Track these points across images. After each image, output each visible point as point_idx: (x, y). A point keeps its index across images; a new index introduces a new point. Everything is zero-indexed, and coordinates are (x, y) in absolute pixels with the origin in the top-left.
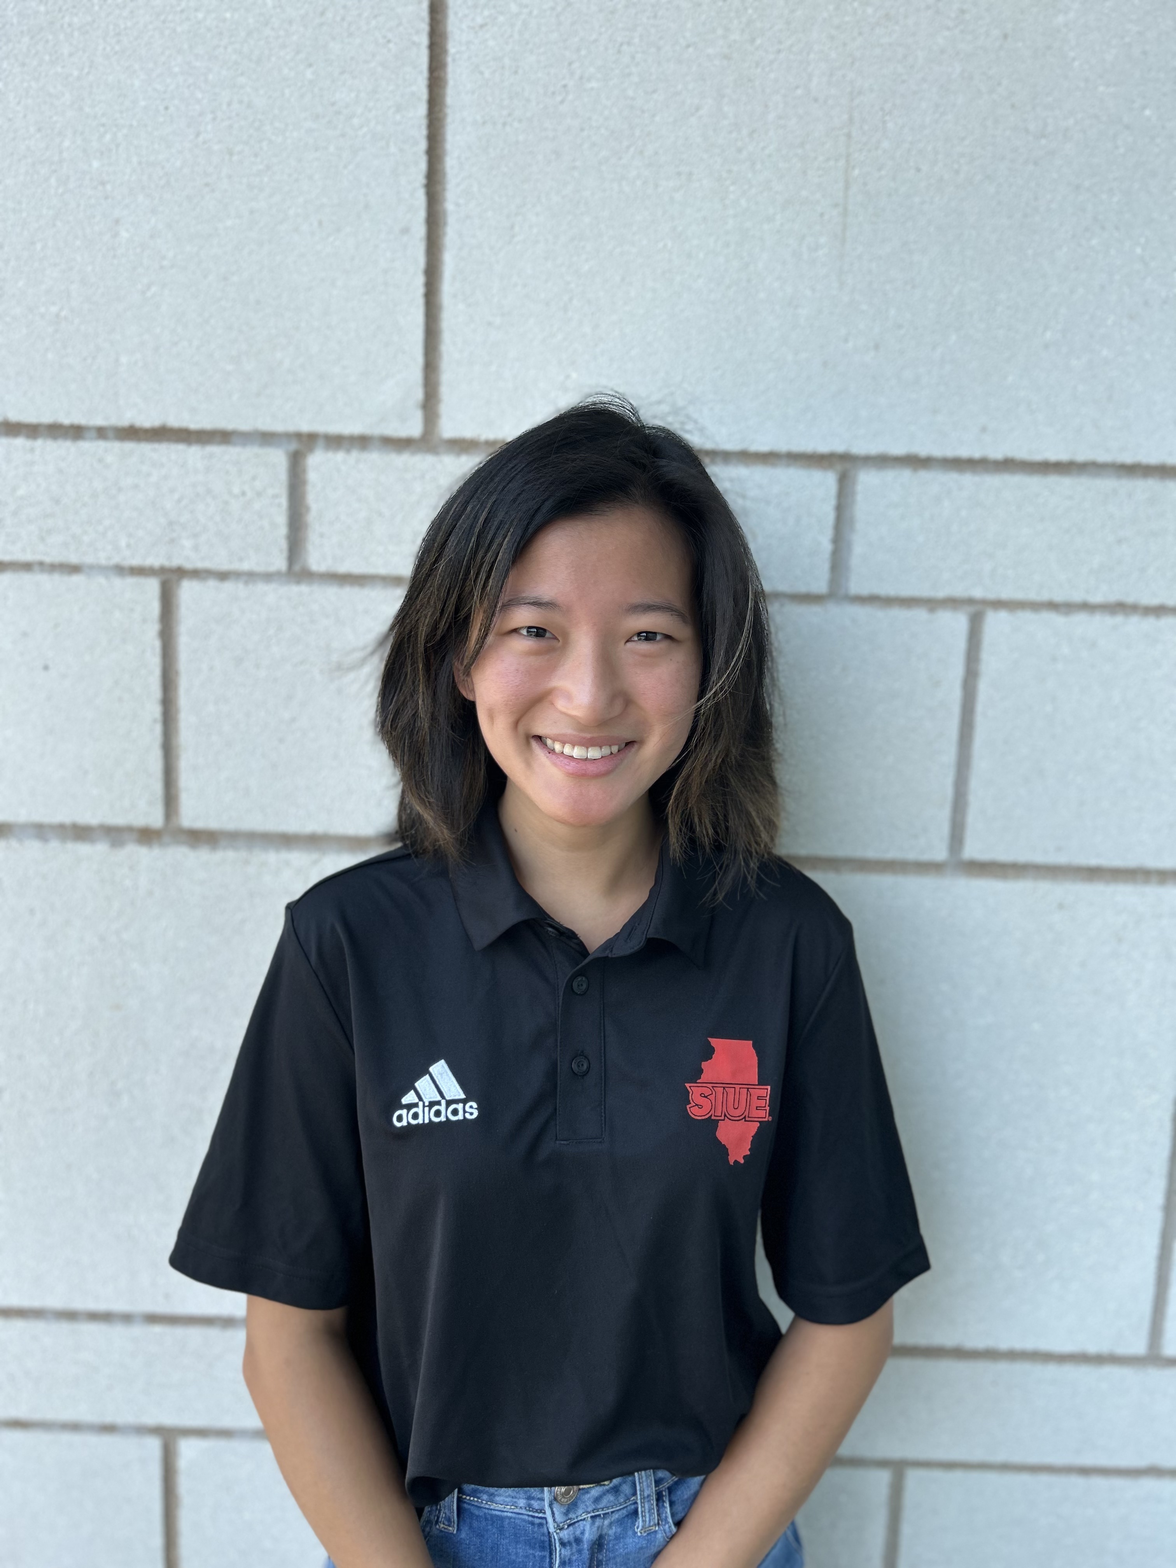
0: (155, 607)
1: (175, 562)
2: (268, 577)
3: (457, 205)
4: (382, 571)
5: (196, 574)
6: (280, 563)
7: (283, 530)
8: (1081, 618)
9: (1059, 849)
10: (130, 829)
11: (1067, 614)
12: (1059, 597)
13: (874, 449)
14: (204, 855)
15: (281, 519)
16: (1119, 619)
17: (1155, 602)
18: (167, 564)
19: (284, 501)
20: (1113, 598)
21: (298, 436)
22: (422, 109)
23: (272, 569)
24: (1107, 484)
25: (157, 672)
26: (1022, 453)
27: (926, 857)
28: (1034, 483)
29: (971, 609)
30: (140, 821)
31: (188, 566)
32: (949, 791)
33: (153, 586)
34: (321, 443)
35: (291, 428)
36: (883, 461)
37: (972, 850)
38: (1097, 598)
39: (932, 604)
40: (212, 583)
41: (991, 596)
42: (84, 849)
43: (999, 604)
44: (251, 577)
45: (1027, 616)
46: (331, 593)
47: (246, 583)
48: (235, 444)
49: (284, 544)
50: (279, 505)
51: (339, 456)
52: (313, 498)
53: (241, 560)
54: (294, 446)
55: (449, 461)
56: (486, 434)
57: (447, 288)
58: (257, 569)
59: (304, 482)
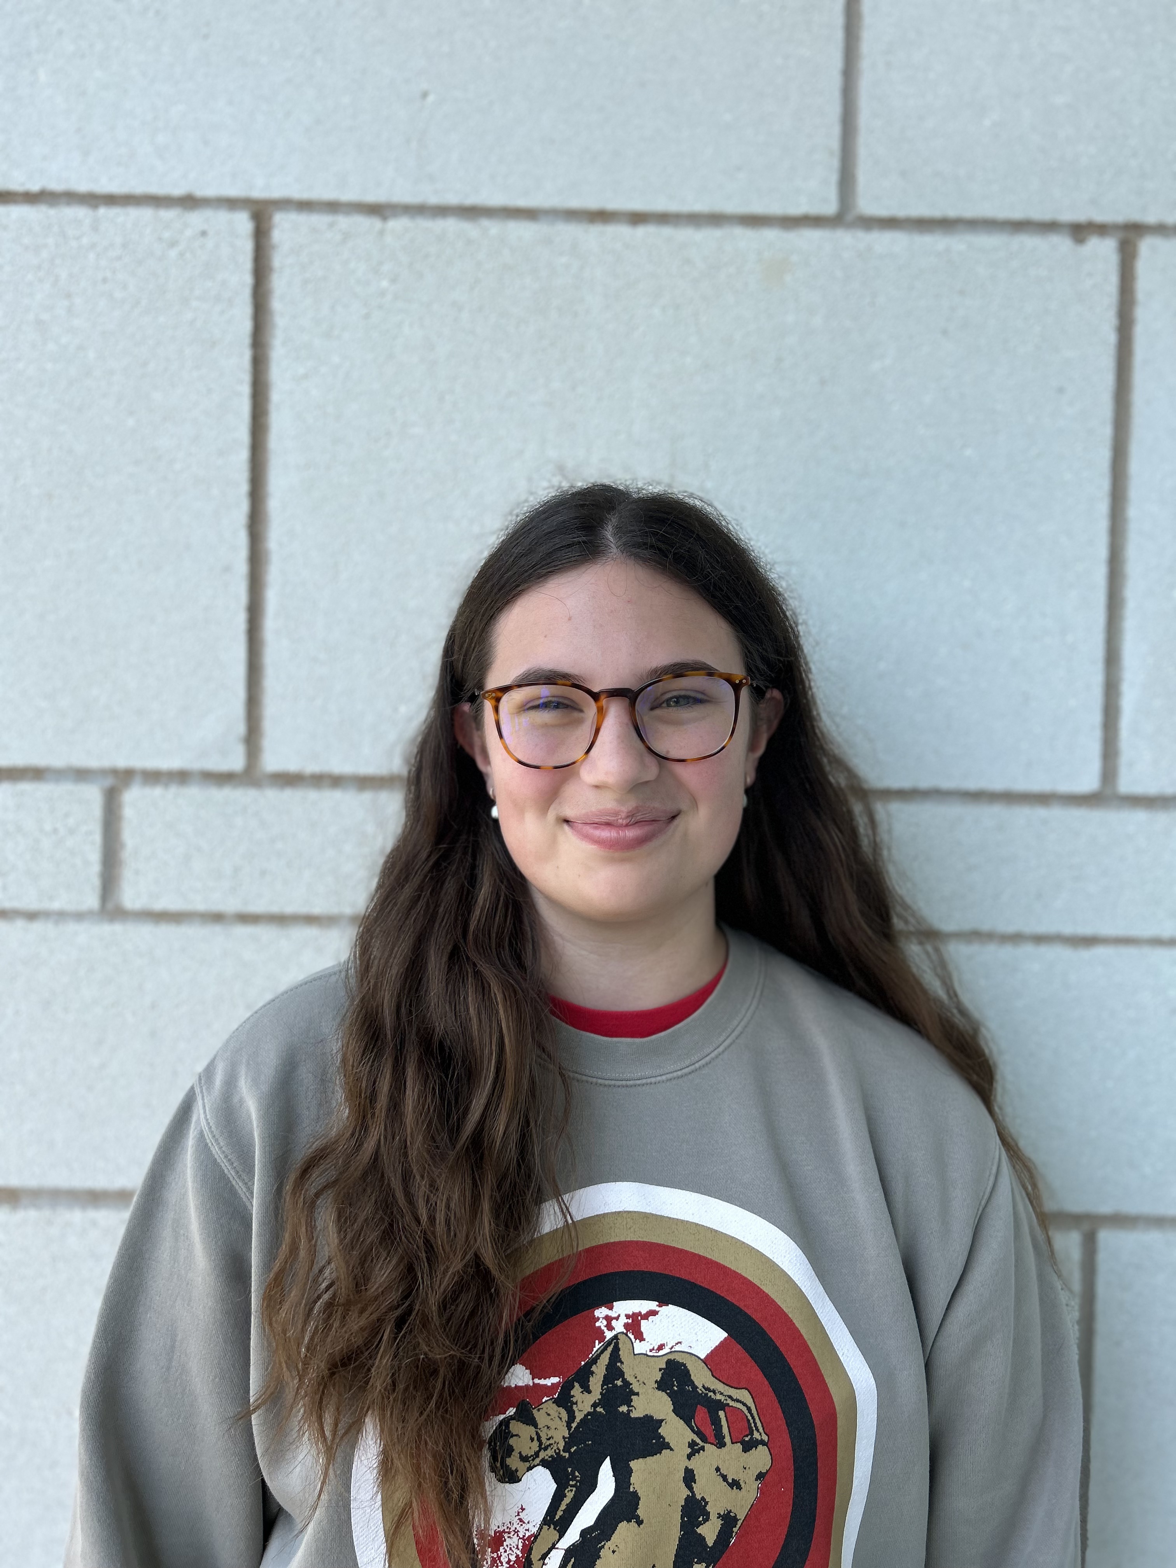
2: (80, 916)
3: (280, 544)
4: (201, 907)
5: (3, 914)
6: (92, 901)
7: (96, 868)
15: (94, 856)
19: (98, 838)
21: (115, 772)
23: (84, 907)
24: (953, 810)
34: (138, 779)
35: (106, 763)
40: (20, 923)
44: (61, 916)
46: (146, 932)
47: (56, 923)
48: (48, 781)
49: (96, 882)
50: (93, 842)
51: (157, 792)
52: (129, 837)
53: (51, 899)
54: (109, 782)
55: (272, 795)
56: (311, 768)
57: (271, 624)
58: (67, 908)
59: (120, 818)
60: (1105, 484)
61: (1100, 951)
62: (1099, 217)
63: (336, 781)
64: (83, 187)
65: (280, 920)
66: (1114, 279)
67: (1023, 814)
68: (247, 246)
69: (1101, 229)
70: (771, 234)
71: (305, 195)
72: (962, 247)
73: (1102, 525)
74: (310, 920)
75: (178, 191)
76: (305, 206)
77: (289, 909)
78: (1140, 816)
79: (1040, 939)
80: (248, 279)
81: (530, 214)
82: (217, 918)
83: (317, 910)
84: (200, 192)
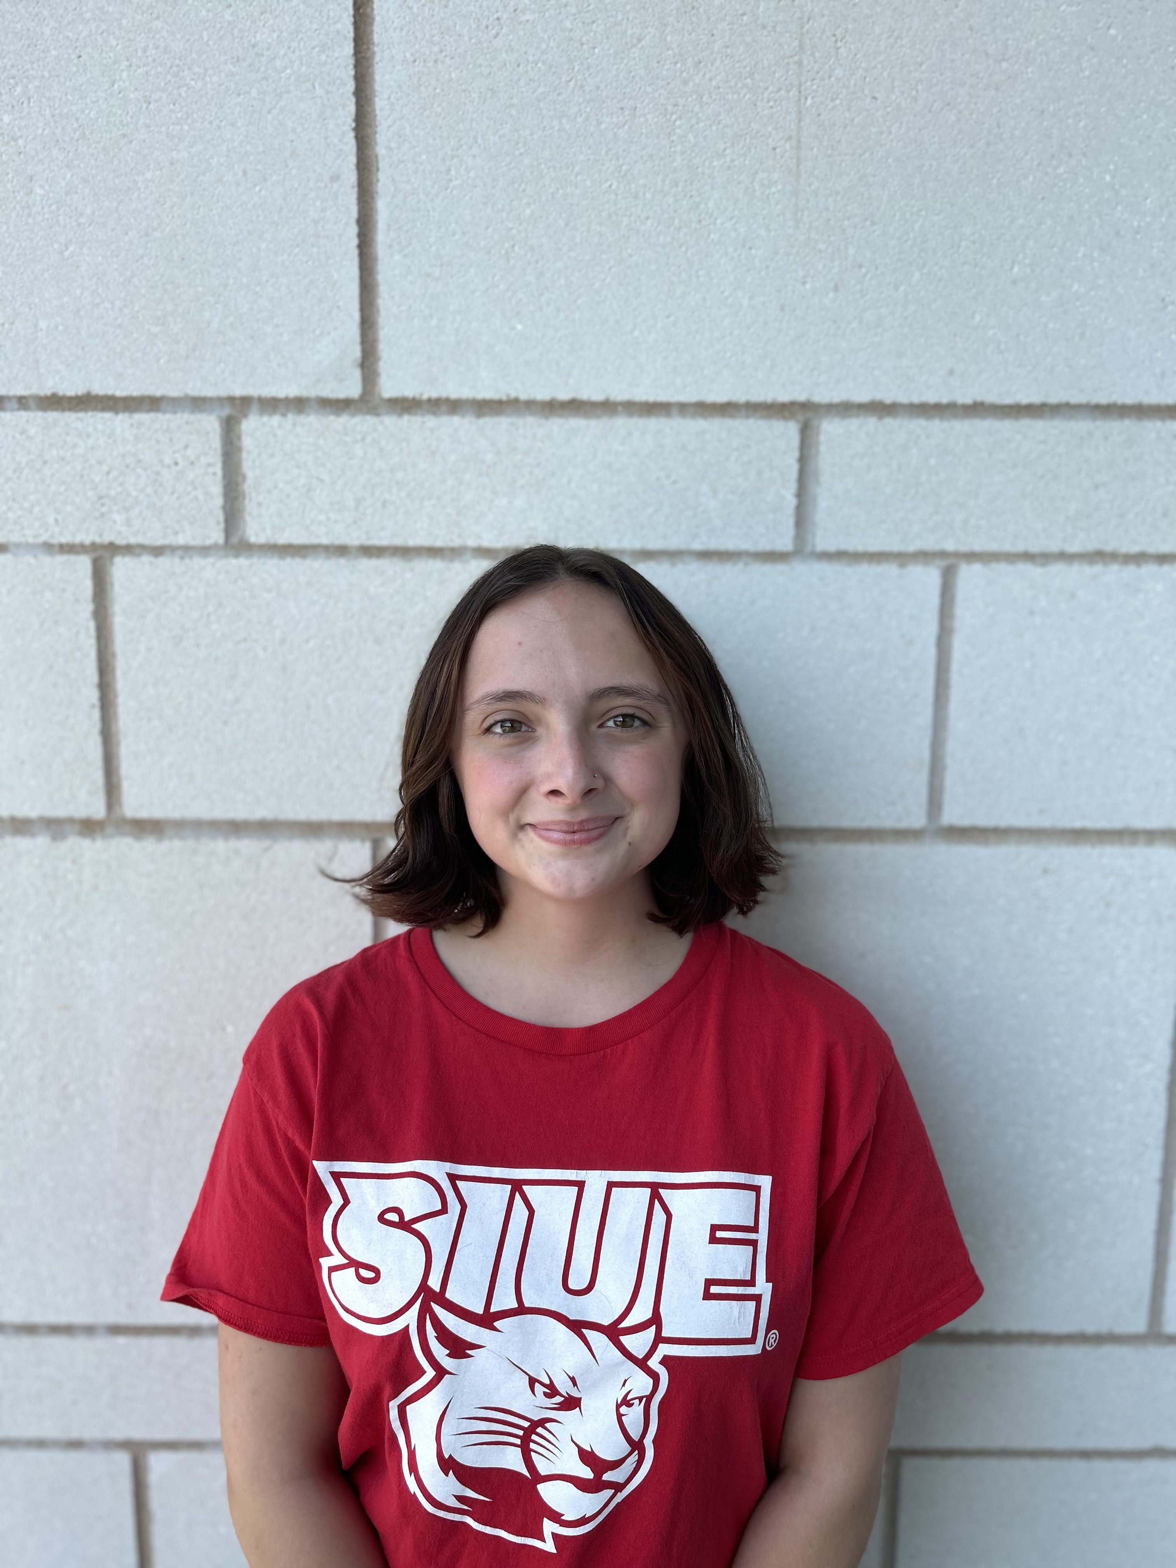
0: (88, 585)
1: (107, 539)
2: (205, 550)
3: (390, 149)
4: (325, 541)
5: (129, 549)
6: (217, 536)
7: (219, 501)
8: (1057, 569)
9: (1041, 812)
10: (71, 821)
11: (1043, 565)
12: (1035, 547)
13: (836, 396)
14: (149, 845)
15: (217, 490)
16: (1098, 568)
17: (1135, 549)
18: (98, 540)
19: (218, 469)
20: (1091, 547)
21: (231, 400)
23: (208, 542)
24: (1082, 426)
25: (93, 654)
26: (991, 398)
27: (904, 824)
28: (1005, 427)
29: (943, 563)
30: (81, 812)
31: (120, 541)
32: (926, 754)
33: (84, 563)
34: (255, 407)
35: (223, 393)
36: (846, 409)
37: (951, 816)
38: (1075, 547)
39: (902, 558)
40: (146, 559)
41: (964, 548)
42: (23, 843)
43: (972, 557)
44: (187, 550)
45: (1003, 567)
46: (272, 565)
47: (182, 558)
48: (164, 412)
49: (220, 515)
50: (214, 474)
51: (276, 420)
52: (249, 467)
53: (177, 533)
54: (226, 411)
55: (390, 422)
56: (428, 393)
57: (382, 237)
58: (193, 543)
59: (240, 450)
63: (453, 406)
65: (404, 552)
67: (1153, 428)
74: (434, 552)
77: (411, 543)
79: (1163, 559)
82: (341, 551)
83: (439, 543)
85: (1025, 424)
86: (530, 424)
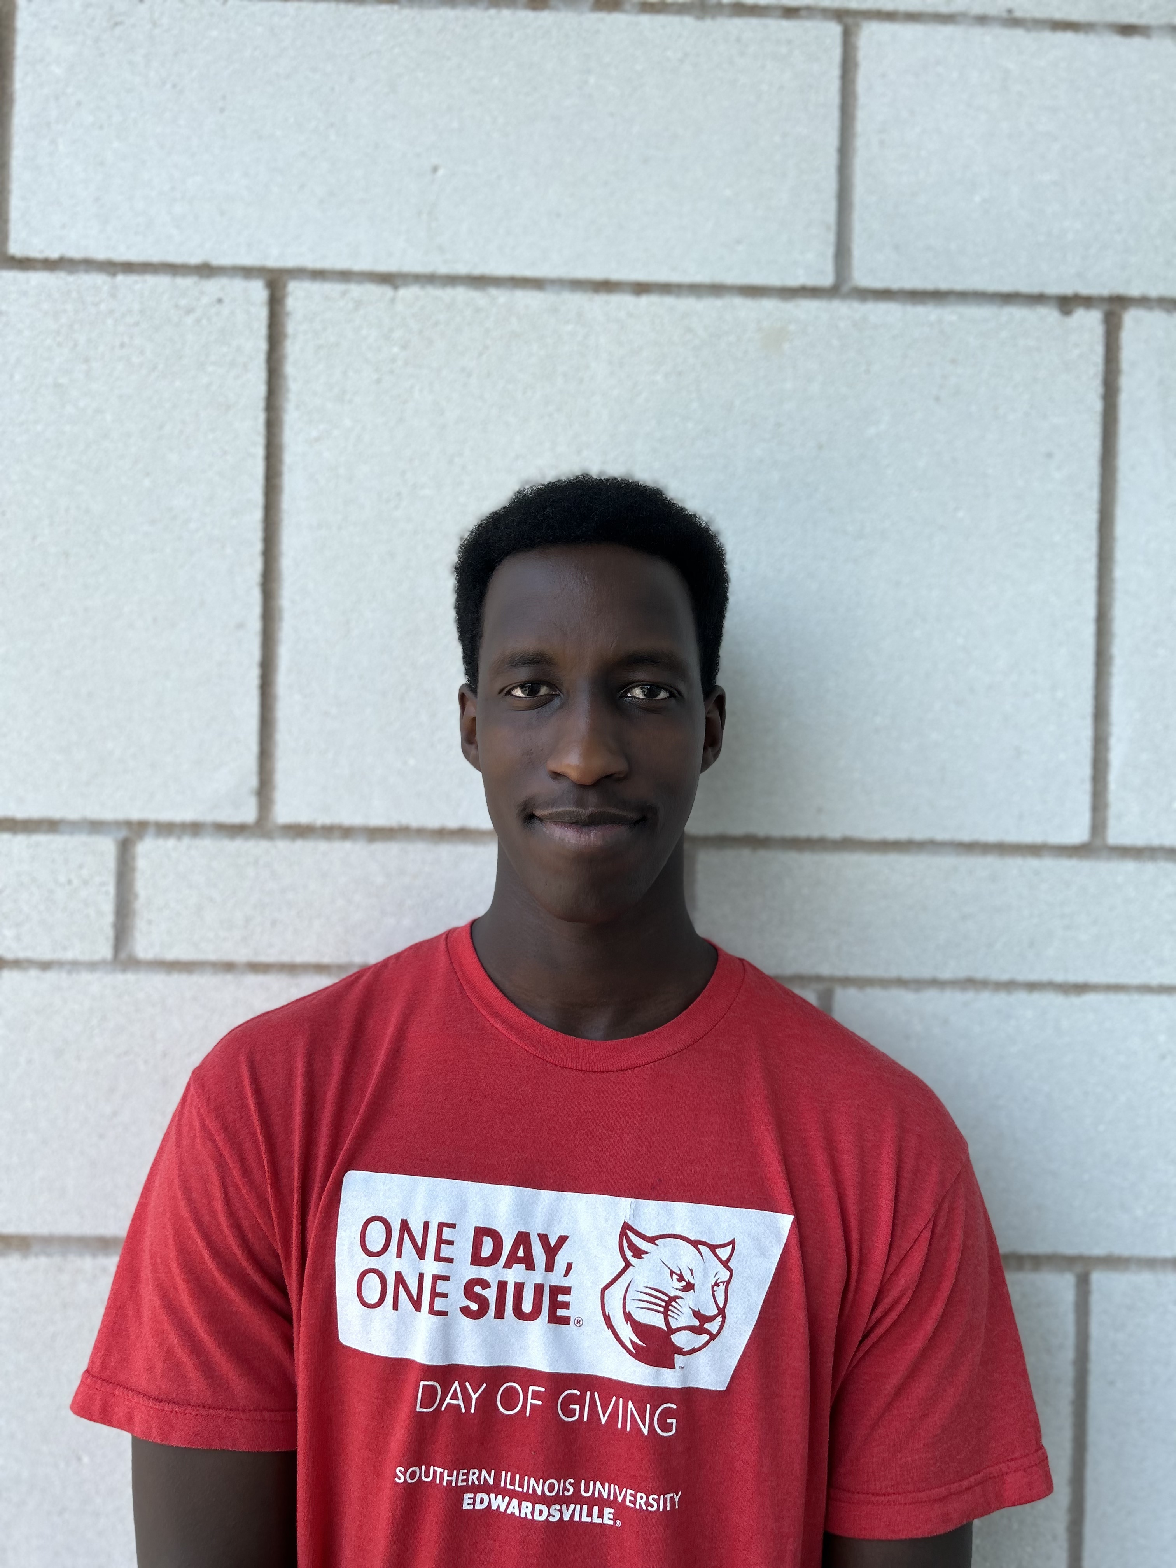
2: (92, 966)
3: (293, 601)
4: (212, 957)
5: (17, 964)
6: (105, 951)
7: (109, 918)
8: (931, 994)
11: (917, 990)
12: (906, 974)
13: (713, 830)
14: (14, 1262)
15: (108, 907)
16: (970, 995)
17: (1005, 977)
19: (111, 889)
20: (962, 974)
21: (128, 824)
22: (257, 514)
23: (97, 957)
24: (947, 861)
28: (874, 861)
29: (821, 987)
31: (9, 956)
34: (151, 830)
35: (121, 816)
36: (722, 842)
38: (946, 974)
40: (33, 973)
41: (839, 973)
43: (847, 981)
44: (75, 966)
45: (877, 993)
46: (158, 981)
47: (70, 972)
48: (62, 834)
49: (110, 932)
50: (107, 893)
51: (171, 843)
52: (142, 886)
53: (65, 948)
54: (123, 833)
55: (282, 845)
56: (322, 819)
57: (283, 679)
58: (81, 957)
59: (133, 869)
60: (1092, 546)
61: (1091, 998)
62: (1085, 290)
63: (346, 833)
64: (101, 255)
66: (1099, 349)
67: (1015, 865)
68: (263, 313)
69: (1087, 301)
70: (769, 304)
71: (319, 265)
72: (954, 318)
73: (1090, 585)
75: (195, 260)
76: (319, 275)
77: (299, 959)
78: (1129, 866)
79: (1032, 987)
80: (263, 346)
81: (537, 284)
82: (229, 967)
84: (216, 262)
85: (893, 858)
86: (418, 850)
